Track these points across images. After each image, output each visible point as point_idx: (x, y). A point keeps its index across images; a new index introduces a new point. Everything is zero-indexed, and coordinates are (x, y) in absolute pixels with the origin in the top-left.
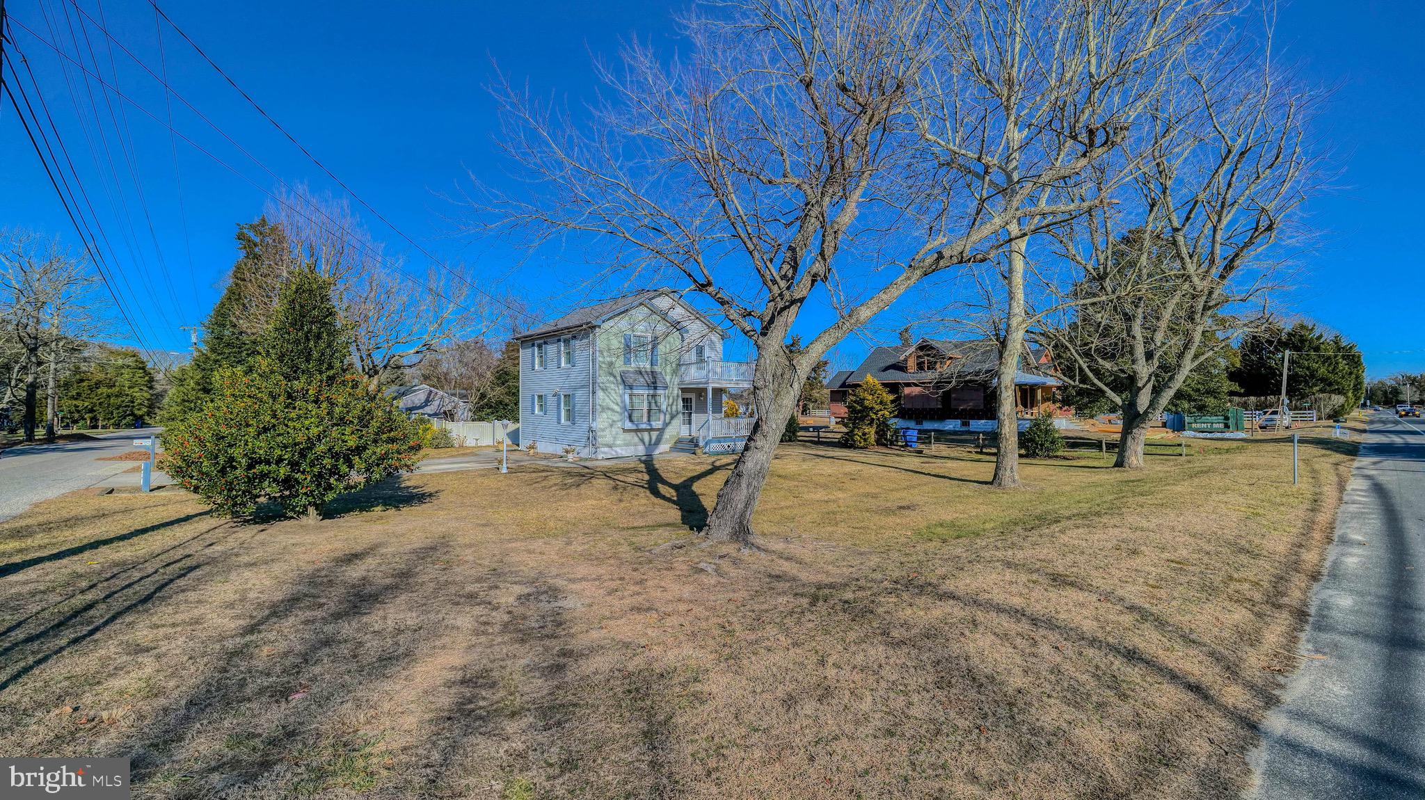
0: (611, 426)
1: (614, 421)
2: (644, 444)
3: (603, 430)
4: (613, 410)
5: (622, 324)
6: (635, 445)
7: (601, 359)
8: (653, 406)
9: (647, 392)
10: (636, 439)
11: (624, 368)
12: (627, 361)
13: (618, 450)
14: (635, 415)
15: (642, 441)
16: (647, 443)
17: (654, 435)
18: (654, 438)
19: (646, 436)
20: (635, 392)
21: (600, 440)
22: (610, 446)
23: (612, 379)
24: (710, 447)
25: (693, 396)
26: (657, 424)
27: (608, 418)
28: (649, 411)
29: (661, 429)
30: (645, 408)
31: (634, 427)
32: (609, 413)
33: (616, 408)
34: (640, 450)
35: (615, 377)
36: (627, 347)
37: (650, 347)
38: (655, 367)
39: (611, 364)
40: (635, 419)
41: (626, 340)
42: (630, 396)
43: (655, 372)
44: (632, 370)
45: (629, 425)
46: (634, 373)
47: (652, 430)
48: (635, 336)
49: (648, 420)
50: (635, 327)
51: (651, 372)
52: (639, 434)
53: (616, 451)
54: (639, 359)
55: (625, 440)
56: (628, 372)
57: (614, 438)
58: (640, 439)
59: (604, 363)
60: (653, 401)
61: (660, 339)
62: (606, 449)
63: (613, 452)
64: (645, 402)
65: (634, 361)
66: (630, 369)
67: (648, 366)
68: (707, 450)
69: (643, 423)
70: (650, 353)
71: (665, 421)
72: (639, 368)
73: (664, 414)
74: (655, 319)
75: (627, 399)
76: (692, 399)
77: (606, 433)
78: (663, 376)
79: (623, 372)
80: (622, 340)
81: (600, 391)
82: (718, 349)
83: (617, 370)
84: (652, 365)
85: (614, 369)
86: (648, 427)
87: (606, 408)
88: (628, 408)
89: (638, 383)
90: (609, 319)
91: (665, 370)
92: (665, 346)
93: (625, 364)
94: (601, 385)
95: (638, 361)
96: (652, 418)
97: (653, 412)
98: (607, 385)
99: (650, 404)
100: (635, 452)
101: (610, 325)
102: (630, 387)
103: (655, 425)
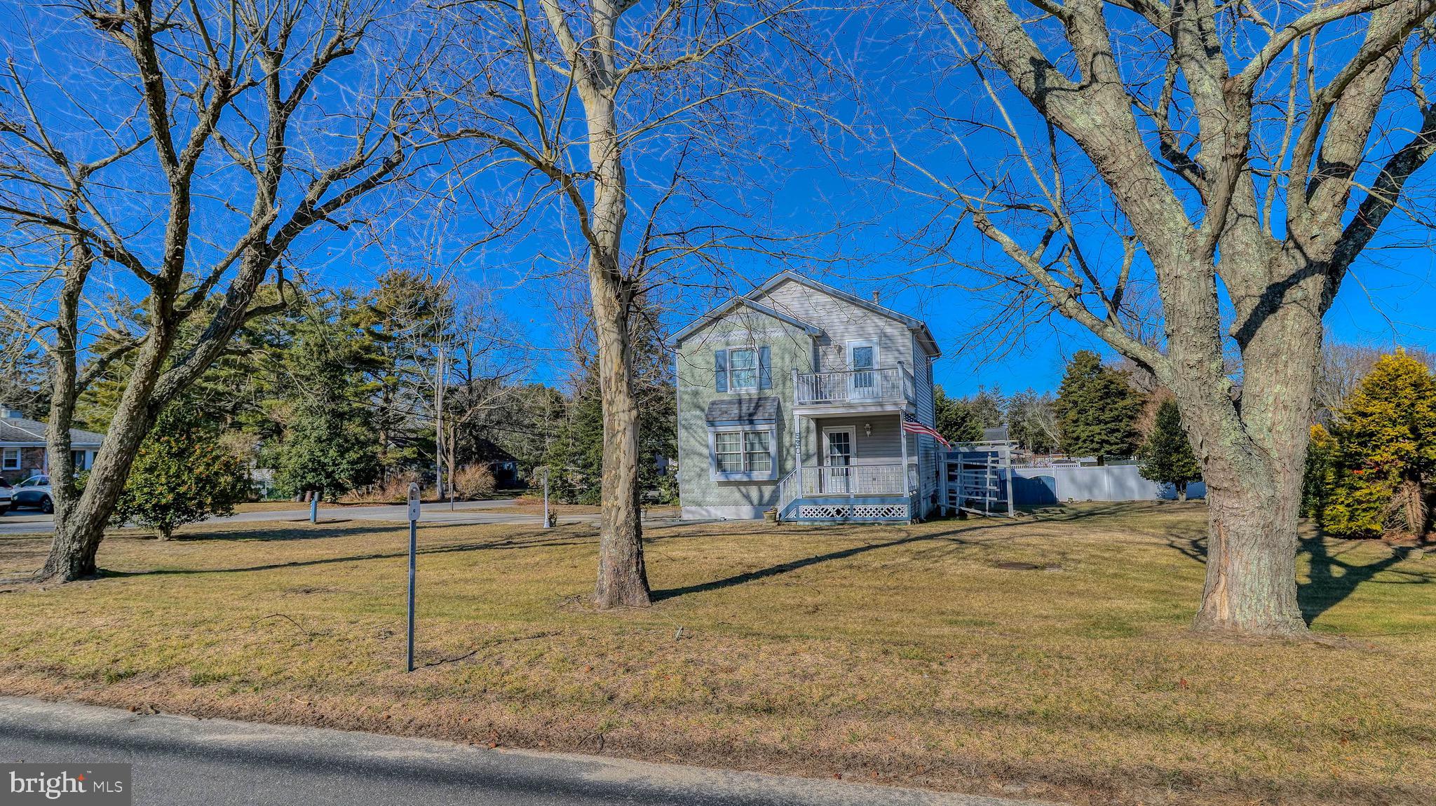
0: (699, 476)
1: (702, 470)
2: (751, 503)
3: (689, 481)
4: (701, 455)
5: (712, 338)
6: (736, 504)
7: (682, 389)
8: (758, 449)
9: (739, 428)
10: (737, 495)
11: (716, 397)
12: (721, 387)
13: (711, 509)
14: (728, 463)
15: (747, 497)
16: (756, 501)
17: (767, 491)
18: (767, 495)
19: (754, 493)
20: (721, 429)
21: (682, 495)
22: (699, 505)
23: (698, 413)
24: (798, 512)
25: (851, 430)
26: (761, 475)
27: (694, 466)
28: (750, 456)
29: (773, 482)
30: (742, 451)
31: (722, 479)
32: (696, 459)
33: (705, 451)
34: (746, 512)
35: (703, 410)
36: (721, 369)
37: (757, 363)
38: (766, 391)
39: (696, 394)
40: (728, 468)
41: (719, 359)
42: (718, 435)
43: (766, 399)
44: (729, 398)
45: (714, 476)
46: (730, 402)
47: (759, 484)
48: (732, 352)
49: (751, 467)
50: (730, 339)
51: (759, 399)
52: (742, 488)
53: (707, 511)
54: (742, 382)
55: (719, 495)
56: (722, 402)
57: (704, 493)
58: (744, 495)
59: (686, 393)
60: (756, 441)
61: (774, 350)
62: (693, 508)
63: (704, 513)
64: (742, 442)
65: (732, 386)
66: (725, 397)
67: (753, 390)
68: (792, 515)
69: (738, 472)
70: (757, 372)
71: (780, 469)
72: (739, 395)
73: (774, 460)
74: (766, 322)
75: (711, 439)
76: (846, 435)
77: (693, 486)
78: (776, 403)
79: (713, 403)
80: (713, 360)
81: (683, 431)
82: (901, 348)
83: (706, 401)
84: (761, 388)
85: (700, 400)
86: (745, 479)
87: (692, 453)
88: (714, 452)
89: (725, 417)
90: (691, 335)
91: (783, 394)
92: (783, 358)
93: (718, 391)
94: (683, 422)
95: (740, 385)
96: (756, 466)
97: (756, 456)
98: (692, 422)
99: (752, 445)
100: (738, 514)
101: (695, 342)
102: (712, 423)
103: (758, 475)
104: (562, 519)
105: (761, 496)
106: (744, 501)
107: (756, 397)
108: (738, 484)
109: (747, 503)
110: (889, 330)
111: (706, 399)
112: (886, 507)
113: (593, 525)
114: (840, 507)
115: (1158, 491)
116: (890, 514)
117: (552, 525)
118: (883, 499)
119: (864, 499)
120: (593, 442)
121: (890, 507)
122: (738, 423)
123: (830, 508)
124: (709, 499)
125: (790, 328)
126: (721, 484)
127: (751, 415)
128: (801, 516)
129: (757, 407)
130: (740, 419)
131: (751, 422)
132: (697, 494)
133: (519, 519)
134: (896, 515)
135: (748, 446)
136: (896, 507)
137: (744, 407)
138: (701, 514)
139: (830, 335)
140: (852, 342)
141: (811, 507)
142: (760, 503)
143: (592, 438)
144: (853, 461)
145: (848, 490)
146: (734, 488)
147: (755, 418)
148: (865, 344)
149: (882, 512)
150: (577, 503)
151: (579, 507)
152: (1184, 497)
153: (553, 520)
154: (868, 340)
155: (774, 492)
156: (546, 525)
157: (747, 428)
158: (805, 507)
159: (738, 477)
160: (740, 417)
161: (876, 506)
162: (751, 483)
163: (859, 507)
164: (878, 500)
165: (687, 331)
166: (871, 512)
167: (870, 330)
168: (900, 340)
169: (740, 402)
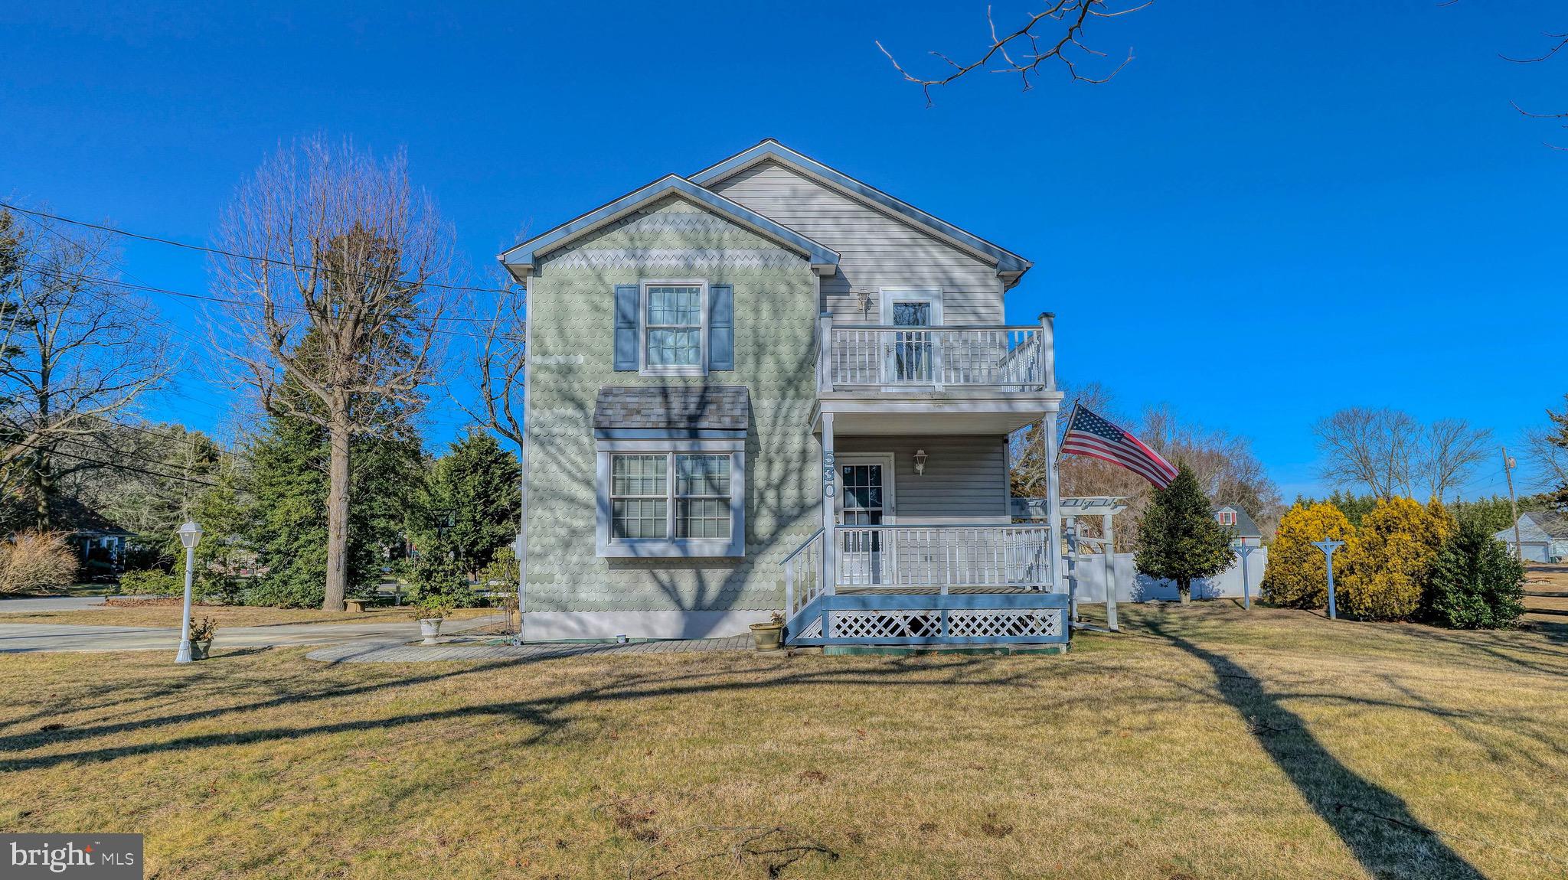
0: (567, 545)
1: (574, 532)
2: (679, 602)
3: (542, 556)
4: (571, 500)
5: (609, 259)
6: (645, 606)
7: (537, 359)
8: (701, 490)
9: (666, 445)
10: (650, 588)
11: (613, 380)
12: (625, 362)
13: (589, 617)
14: (633, 520)
15: (671, 592)
16: (688, 600)
17: (715, 579)
18: (714, 588)
19: (686, 583)
20: (624, 446)
21: (525, 587)
22: (562, 607)
23: (570, 411)
24: (826, 624)
25: (886, 462)
26: (706, 545)
27: (556, 522)
28: (684, 505)
29: (728, 561)
30: (669, 493)
31: (621, 551)
32: (561, 510)
33: (584, 494)
34: (666, 621)
35: (580, 406)
36: (627, 323)
37: (703, 317)
38: (721, 375)
39: (567, 371)
40: (635, 529)
41: (622, 302)
42: (617, 459)
43: (719, 389)
44: (641, 384)
45: (605, 545)
46: (643, 392)
47: (698, 564)
48: (653, 290)
49: (684, 531)
50: (649, 263)
51: (706, 389)
52: (663, 575)
53: (580, 622)
54: (669, 354)
55: (611, 588)
56: (629, 392)
57: (575, 582)
58: (664, 587)
59: (547, 368)
60: (699, 474)
61: (741, 291)
62: (549, 616)
63: (572, 624)
64: (670, 473)
65: (648, 361)
66: (631, 382)
67: (693, 372)
68: (811, 632)
69: (657, 538)
70: (703, 335)
71: (747, 536)
72: (663, 379)
73: (737, 512)
74: (726, 236)
75: (601, 466)
76: (878, 471)
77: (553, 566)
78: (743, 399)
79: (606, 393)
80: (608, 304)
81: (536, 448)
82: (982, 310)
83: (589, 388)
84: (710, 368)
85: (576, 386)
86: (674, 552)
87: (549, 495)
88: (607, 494)
89: (637, 421)
90: (564, 249)
91: (756, 380)
92: (757, 311)
93: (617, 370)
94: (536, 430)
95: (663, 360)
96: (697, 526)
97: (698, 506)
98: (556, 430)
99: (690, 482)
100: (647, 627)
101: (569, 265)
102: (605, 432)
103: (700, 546)
104: (225, 639)
105: (702, 589)
106: (663, 600)
107: (699, 384)
108: (654, 563)
109: (672, 605)
110: (959, 274)
111: (589, 385)
112: (1015, 614)
113: (313, 655)
114: (917, 614)
115: (1133, 590)
116: (1026, 631)
117: (196, 655)
118: (1009, 597)
119: (970, 596)
120: (282, 495)
121: (1023, 613)
122: (664, 434)
123: (897, 617)
124: (584, 594)
125: (776, 251)
126: (615, 563)
127: (693, 419)
128: (834, 634)
129: (703, 404)
130: (670, 425)
131: (694, 434)
132: (560, 584)
133: (114, 637)
134: (1038, 631)
135: (682, 484)
136: (1039, 614)
137: (676, 404)
138: (565, 628)
139: (848, 276)
140: (891, 293)
141: (855, 614)
142: (699, 605)
143: (280, 489)
144: (886, 520)
145: (876, 580)
146: (644, 575)
147: (704, 424)
148: (915, 298)
149: (1009, 625)
150: (241, 604)
151: (246, 611)
152: (1188, 597)
153: (201, 645)
154: (920, 288)
155: (729, 581)
156: (183, 655)
157: (683, 446)
158: (844, 615)
159: (658, 549)
160: (669, 422)
161: (996, 613)
162: (687, 562)
163: (962, 614)
164: (998, 598)
165: (557, 238)
166: (985, 625)
167: (925, 271)
168: (979, 296)
169: (664, 393)
